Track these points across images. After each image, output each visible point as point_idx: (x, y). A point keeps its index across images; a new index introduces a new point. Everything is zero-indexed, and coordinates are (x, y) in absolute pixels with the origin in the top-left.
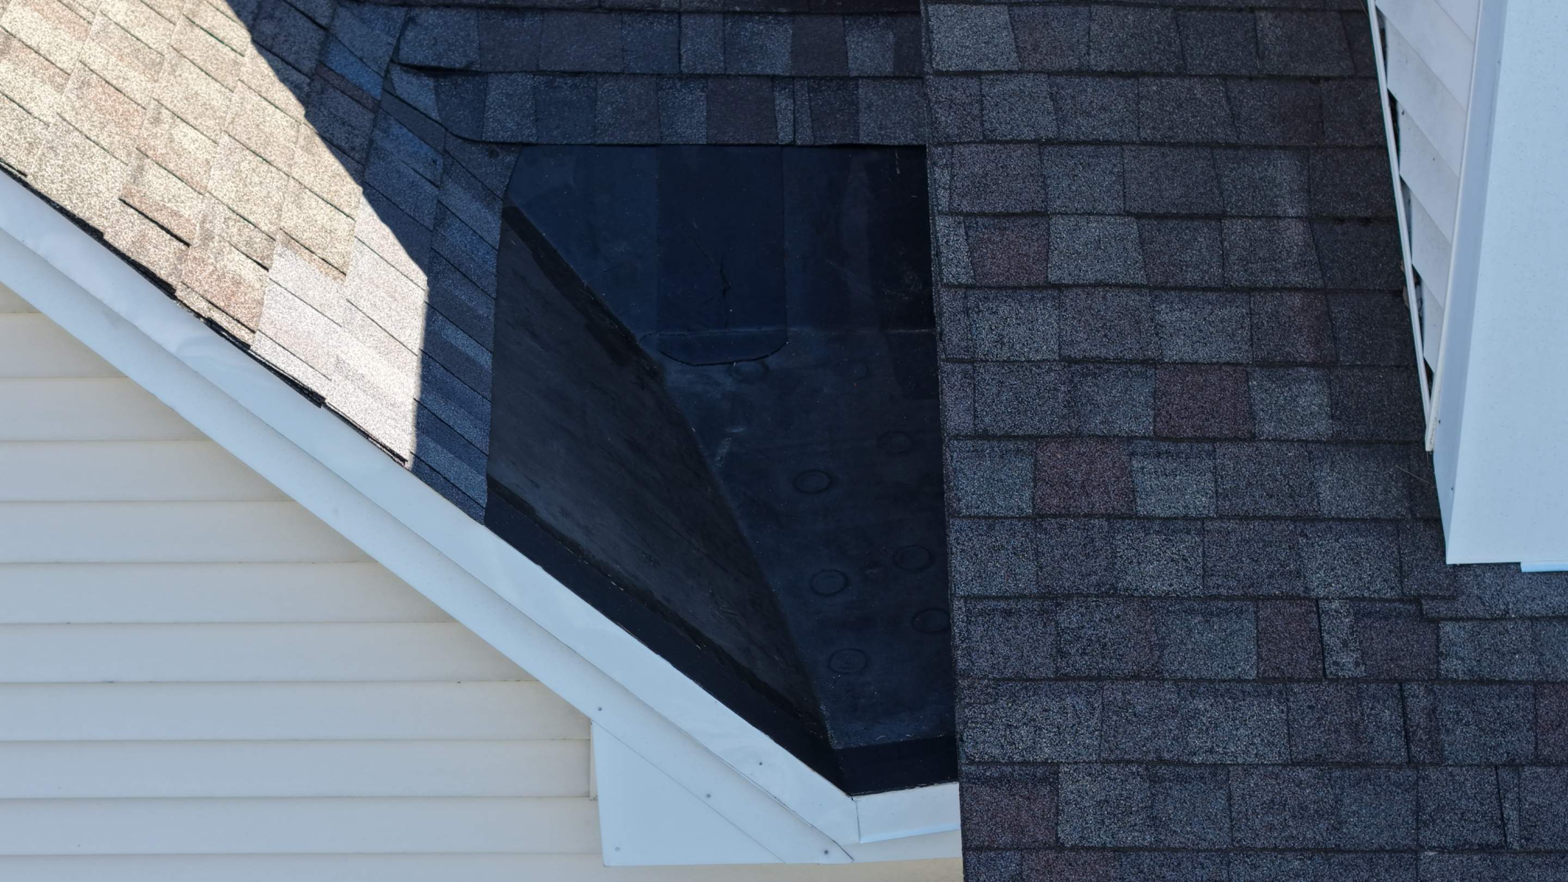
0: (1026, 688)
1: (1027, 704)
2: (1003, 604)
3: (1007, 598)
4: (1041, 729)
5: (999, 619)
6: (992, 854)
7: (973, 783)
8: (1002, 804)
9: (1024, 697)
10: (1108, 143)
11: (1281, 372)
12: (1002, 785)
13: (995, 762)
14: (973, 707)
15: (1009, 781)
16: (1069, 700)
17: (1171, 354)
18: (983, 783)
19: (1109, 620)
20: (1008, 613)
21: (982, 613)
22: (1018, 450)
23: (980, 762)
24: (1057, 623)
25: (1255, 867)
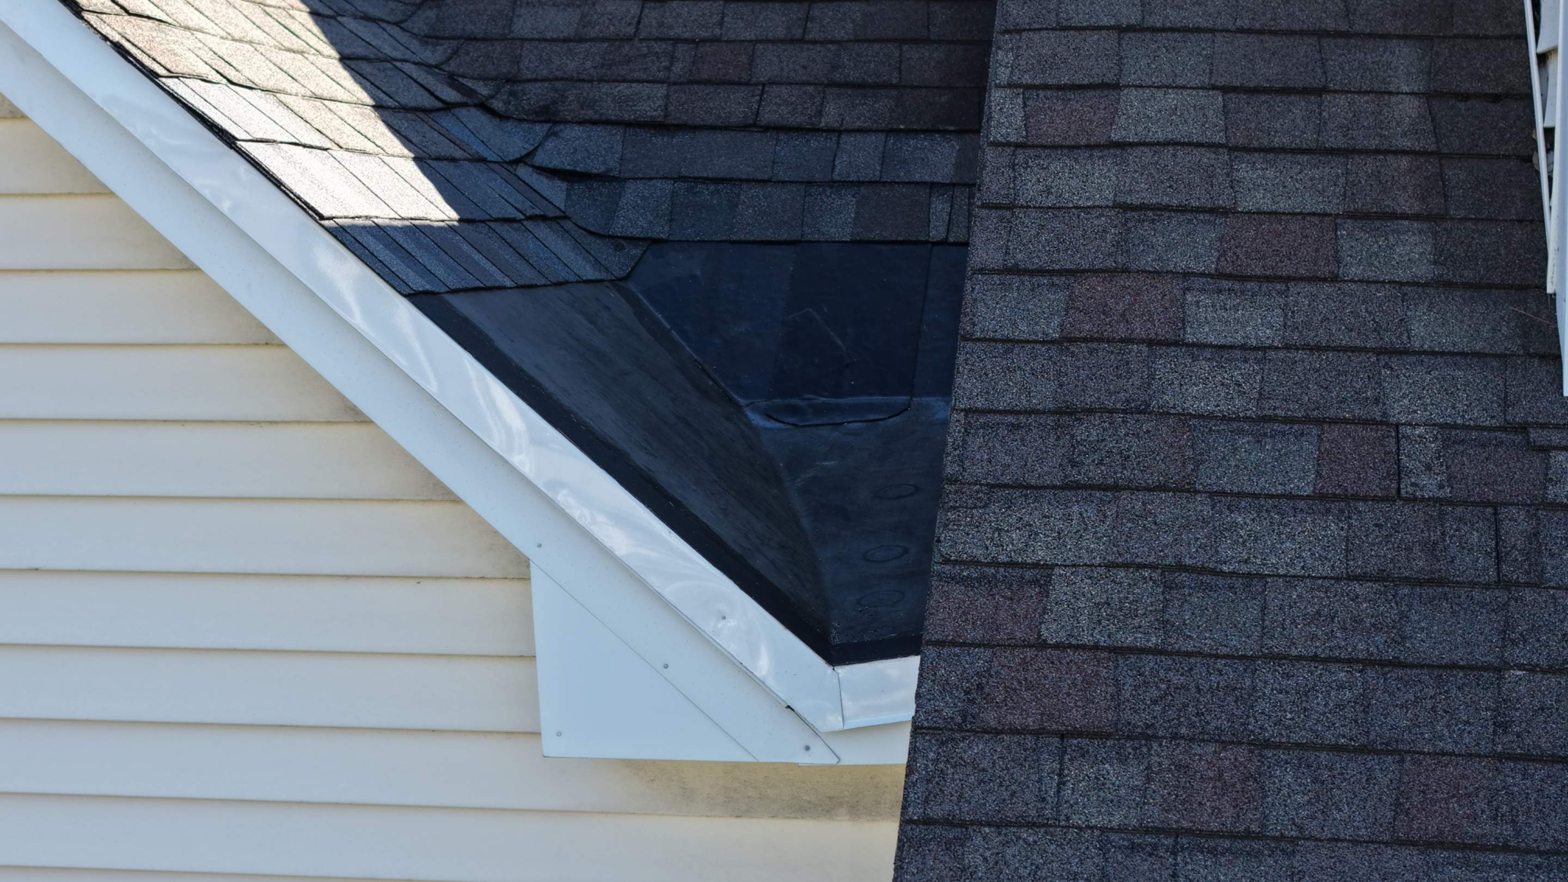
0: (1026, 495)
1: (1024, 511)
2: (1010, 419)
3: (1018, 413)
4: (1037, 534)
5: (1002, 432)
6: (957, 650)
7: (946, 582)
8: (977, 603)
9: (1022, 504)
10: (1198, 30)
11: (1377, 224)
12: (981, 585)
13: (975, 562)
14: (959, 511)
15: (989, 582)
16: (1076, 508)
17: (1245, 204)
18: (957, 583)
19: (1137, 436)
20: (1014, 427)
21: (984, 426)
22: (1053, 285)
23: (956, 561)
24: (1073, 436)
25: (1288, 676)
